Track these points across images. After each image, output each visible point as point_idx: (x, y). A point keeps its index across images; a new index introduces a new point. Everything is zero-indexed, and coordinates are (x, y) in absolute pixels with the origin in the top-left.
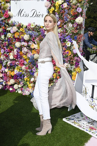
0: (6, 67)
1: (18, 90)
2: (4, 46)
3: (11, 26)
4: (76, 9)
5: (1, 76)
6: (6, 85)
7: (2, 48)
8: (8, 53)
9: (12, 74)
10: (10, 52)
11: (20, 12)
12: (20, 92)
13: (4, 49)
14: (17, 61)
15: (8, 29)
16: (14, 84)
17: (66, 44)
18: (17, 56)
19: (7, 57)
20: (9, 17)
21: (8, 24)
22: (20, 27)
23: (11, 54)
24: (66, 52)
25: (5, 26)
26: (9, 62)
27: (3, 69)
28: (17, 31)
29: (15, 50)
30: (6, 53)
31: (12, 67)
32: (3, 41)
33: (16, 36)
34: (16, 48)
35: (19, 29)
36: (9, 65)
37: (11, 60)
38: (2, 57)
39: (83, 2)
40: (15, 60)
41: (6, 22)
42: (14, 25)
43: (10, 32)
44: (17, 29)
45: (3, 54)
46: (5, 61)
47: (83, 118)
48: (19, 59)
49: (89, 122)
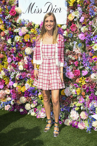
0: (14, 80)
1: (31, 111)
2: (10, 53)
3: (20, 26)
5: (9, 93)
6: (15, 105)
7: (9, 56)
8: (16, 62)
9: (23, 90)
10: (19, 61)
11: (31, 7)
12: (33, 114)
13: (12, 57)
14: (28, 73)
15: (15, 31)
16: (25, 104)
17: (93, 48)
18: (28, 65)
19: (16, 67)
20: (17, 15)
21: (15, 24)
22: (31, 27)
23: (20, 63)
24: (93, 58)
25: (12, 27)
26: (18, 74)
27: (11, 83)
28: (27, 33)
29: (25, 58)
30: (14, 63)
31: (22, 80)
32: (9, 47)
33: (26, 39)
34: (26, 55)
35: (29, 29)
36: (18, 78)
37: (21, 71)
38: (9, 68)
40: (26, 71)
41: (14, 22)
42: (23, 25)
43: (18, 35)
44: (27, 31)
45: (9, 64)
46: (13, 73)
48: (31, 69)
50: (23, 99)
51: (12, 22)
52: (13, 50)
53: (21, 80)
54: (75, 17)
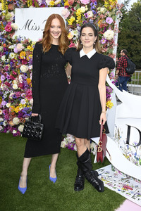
0: (7, 100)
2: (4, 71)
3: (15, 43)
4: (105, 19)
5: (1, 113)
6: (7, 126)
7: (3, 74)
8: (10, 80)
9: (17, 110)
10: (12, 79)
11: (28, 24)
13: (6, 75)
14: (22, 92)
15: (10, 47)
16: (19, 125)
18: (23, 84)
19: (9, 86)
20: (13, 31)
21: (10, 40)
22: (27, 43)
23: (15, 81)
25: (7, 44)
26: (12, 94)
27: (3, 103)
28: (23, 50)
29: (20, 77)
30: (7, 81)
31: (16, 101)
32: (3, 64)
33: (22, 57)
34: (22, 73)
35: (26, 47)
36: (11, 98)
37: (15, 91)
38: (2, 87)
39: (114, 10)
40: (20, 90)
41: (9, 38)
42: (19, 42)
43: (13, 52)
44: (23, 48)
45: (3, 82)
46: (6, 93)
47: (115, 172)
48: (26, 89)
49: (123, 179)
50: (16, 120)
51: (7, 38)
52: (7, 67)
54: (74, 36)
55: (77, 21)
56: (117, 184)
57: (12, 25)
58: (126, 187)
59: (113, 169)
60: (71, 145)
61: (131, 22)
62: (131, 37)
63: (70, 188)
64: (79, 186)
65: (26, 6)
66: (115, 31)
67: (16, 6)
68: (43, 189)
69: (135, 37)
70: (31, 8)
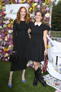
0: (3, 46)
2: (1, 33)
3: (6, 20)
4: (46, 8)
6: (3, 57)
7: (1, 34)
8: (4, 37)
9: (7, 50)
14: (10, 42)
15: (4, 22)
16: (8, 57)
18: (10, 38)
19: (4, 39)
20: (5, 15)
21: (4, 19)
22: (11, 20)
23: (6, 37)
25: (2, 21)
26: (5, 43)
27: (1, 47)
28: (9, 23)
29: (8, 35)
30: (3, 37)
32: (1, 30)
33: (9, 26)
34: (9, 34)
36: (5, 45)
37: (6, 41)
39: (50, 4)
40: (8, 41)
41: (3, 18)
42: (8, 20)
43: (5, 24)
46: (2, 42)
47: (51, 78)
48: (11, 40)
49: (55, 81)
50: (7, 55)
52: (3, 31)
53: (6, 45)
55: (33, 10)
56: (52, 83)
57: (4, 12)
58: (57, 84)
59: (51, 76)
60: (31, 65)
61: (58, 9)
62: (57, 16)
63: (31, 85)
64: (35, 84)
65: (10, 4)
66: (50, 14)
67: (6, 4)
68: (19, 85)
69: (59, 16)
70: (13, 5)
